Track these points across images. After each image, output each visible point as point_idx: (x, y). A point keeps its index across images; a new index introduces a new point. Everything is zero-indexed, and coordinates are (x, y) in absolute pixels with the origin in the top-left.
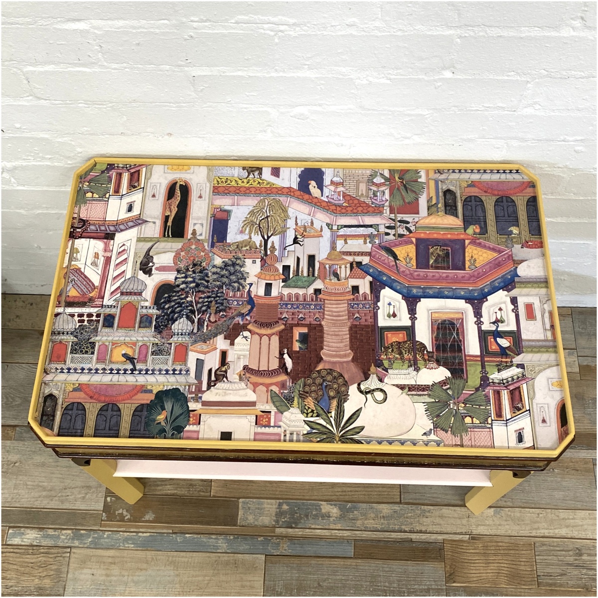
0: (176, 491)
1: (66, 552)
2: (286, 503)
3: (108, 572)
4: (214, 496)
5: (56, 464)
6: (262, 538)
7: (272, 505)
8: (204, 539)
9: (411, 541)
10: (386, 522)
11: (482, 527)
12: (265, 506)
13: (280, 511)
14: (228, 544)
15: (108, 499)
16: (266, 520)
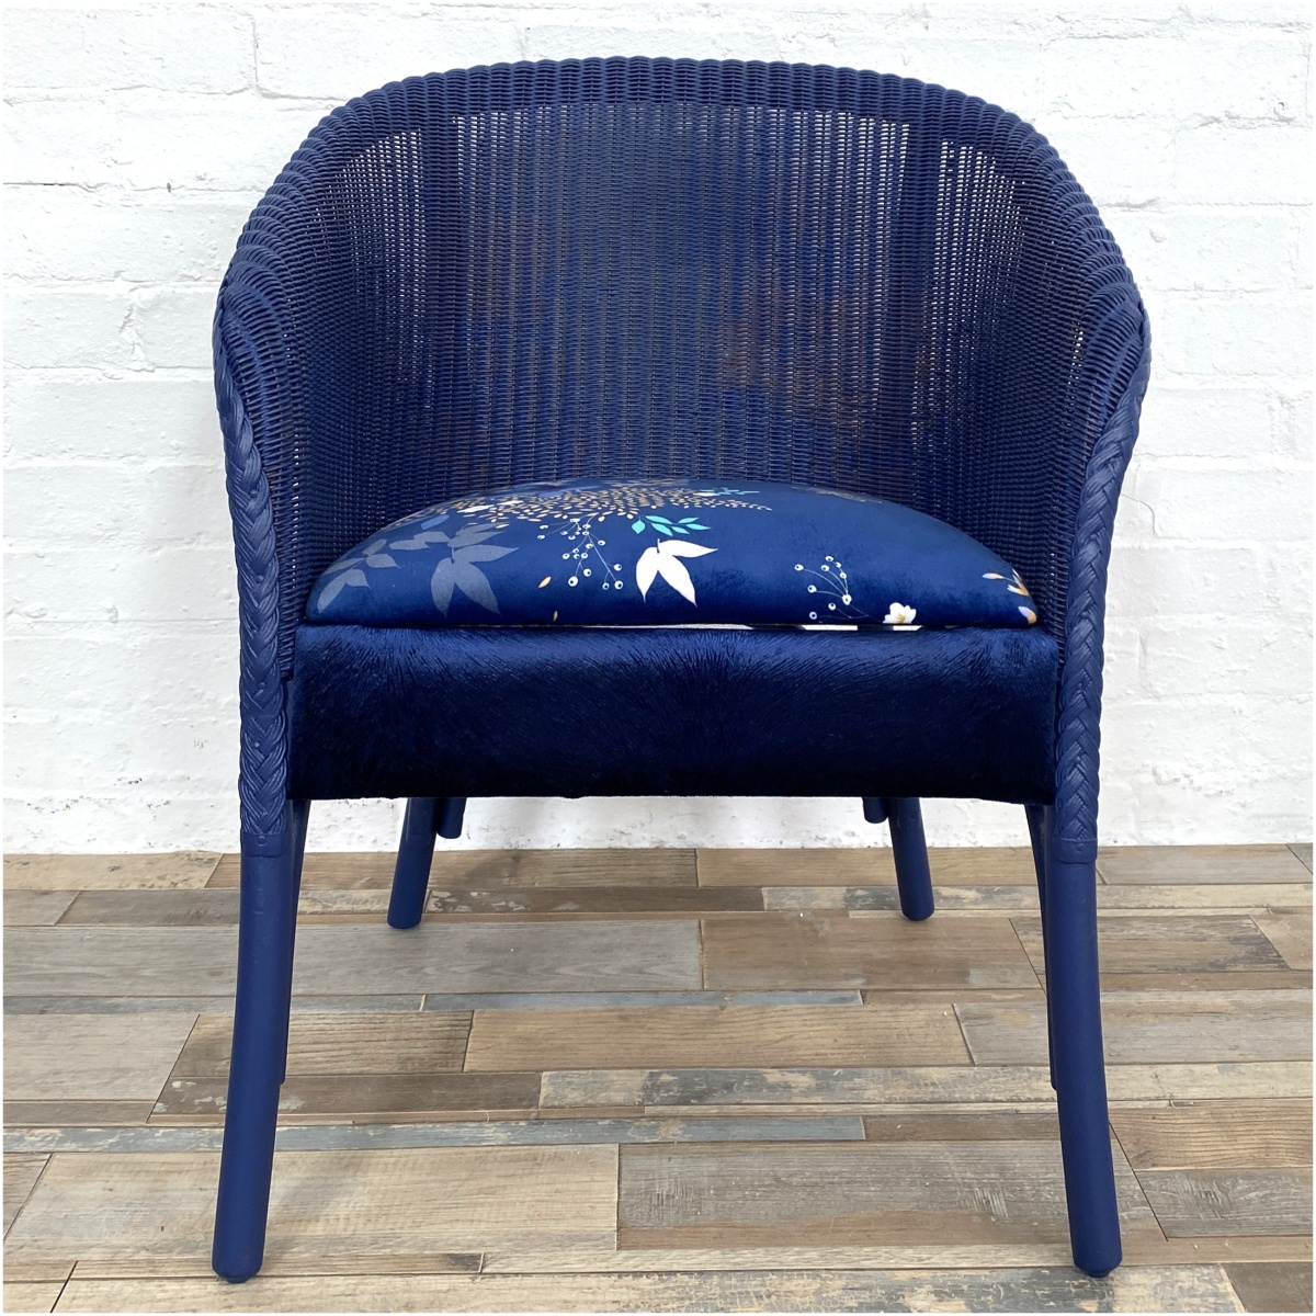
0: (366, 1069)
1: (36, 1160)
2: (668, 1073)
3: (158, 1185)
4: (472, 1071)
5: (42, 1042)
6: (607, 1122)
7: (631, 1075)
8: (447, 1130)
9: (1017, 1112)
10: (942, 1090)
11: (1195, 1089)
12: (616, 1078)
13: (652, 1085)
14: (511, 1132)
15: (176, 1084)
16: (619, 1098)
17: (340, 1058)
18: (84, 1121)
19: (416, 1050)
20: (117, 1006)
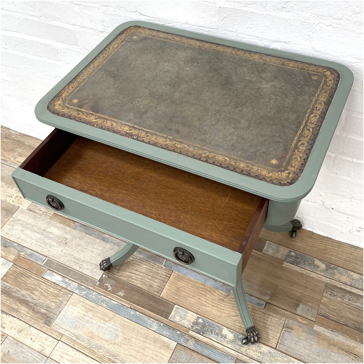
0: (141, 286)
1: (70, 294)
2: (202, 318)
3: (86, 314)
4: (161, 297)
5: (87, 248)
6: (179, 332)
7: (193, 316)
8: (146, 318)
12: (189, 315)
13: (196, 322)
14: (158, 327)
15: (104, 276)
16: (186, 323)
17: (138, 279)
18: (83, 282)
19: (155, 283)
20: (105, 238)
